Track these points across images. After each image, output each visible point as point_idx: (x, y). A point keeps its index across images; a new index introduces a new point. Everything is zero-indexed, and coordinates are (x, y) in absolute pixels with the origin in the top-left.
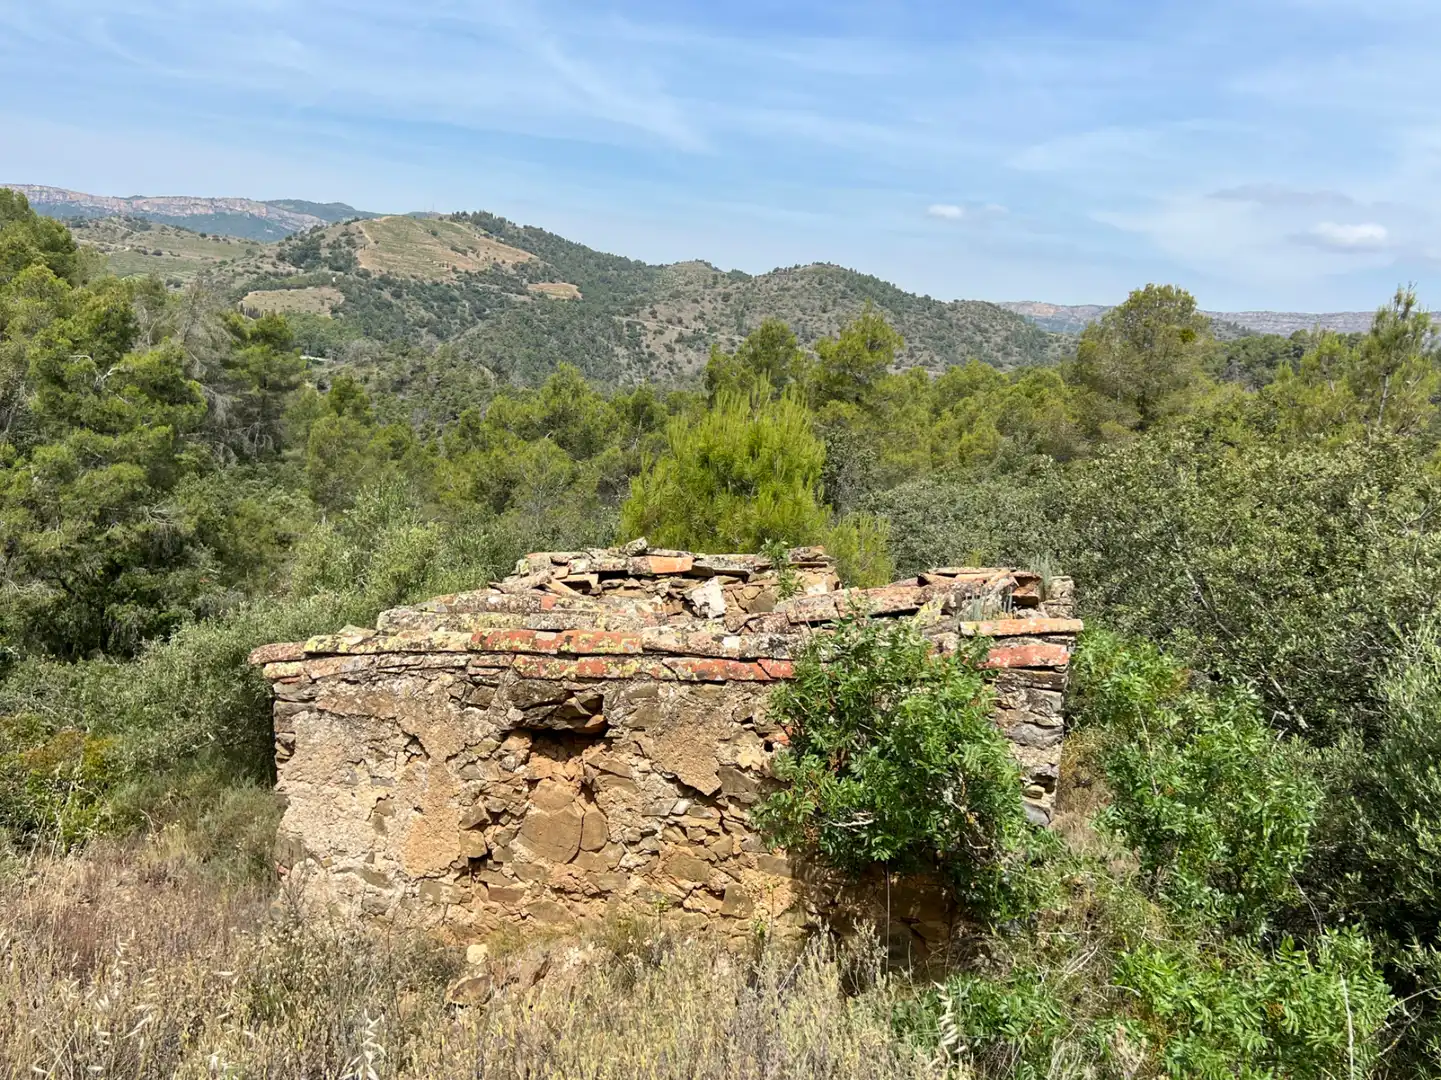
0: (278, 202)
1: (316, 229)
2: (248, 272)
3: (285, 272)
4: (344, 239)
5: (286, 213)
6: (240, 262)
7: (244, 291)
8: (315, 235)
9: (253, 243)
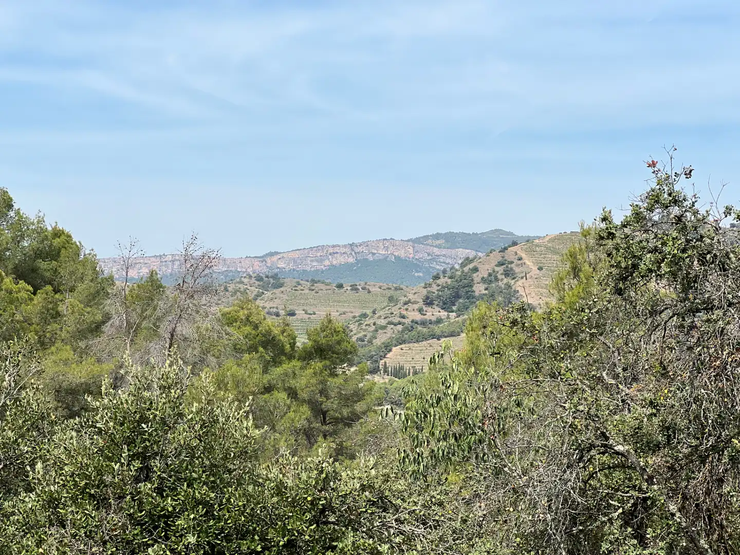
0: (426, 237)
1: (468, 261)
2: (390, 323)
3: (434, 319)
4: (500, 269)
5: (435, 250)
6: (382, 313)
7: (386, 347)
8: (466, 269)
9: (396, 289)
